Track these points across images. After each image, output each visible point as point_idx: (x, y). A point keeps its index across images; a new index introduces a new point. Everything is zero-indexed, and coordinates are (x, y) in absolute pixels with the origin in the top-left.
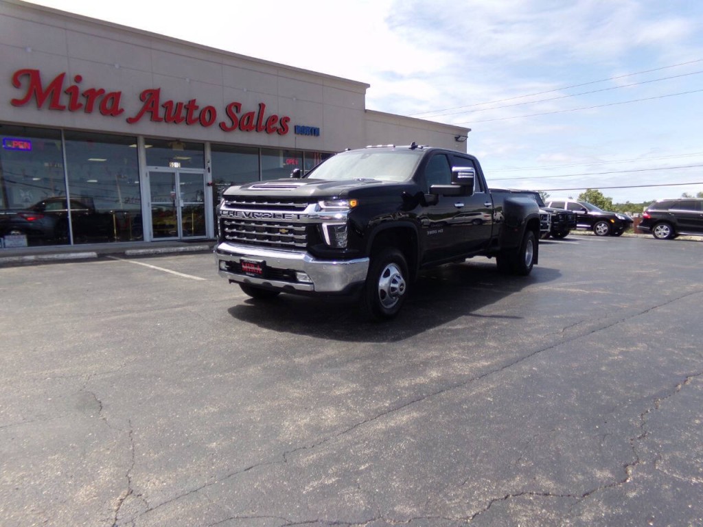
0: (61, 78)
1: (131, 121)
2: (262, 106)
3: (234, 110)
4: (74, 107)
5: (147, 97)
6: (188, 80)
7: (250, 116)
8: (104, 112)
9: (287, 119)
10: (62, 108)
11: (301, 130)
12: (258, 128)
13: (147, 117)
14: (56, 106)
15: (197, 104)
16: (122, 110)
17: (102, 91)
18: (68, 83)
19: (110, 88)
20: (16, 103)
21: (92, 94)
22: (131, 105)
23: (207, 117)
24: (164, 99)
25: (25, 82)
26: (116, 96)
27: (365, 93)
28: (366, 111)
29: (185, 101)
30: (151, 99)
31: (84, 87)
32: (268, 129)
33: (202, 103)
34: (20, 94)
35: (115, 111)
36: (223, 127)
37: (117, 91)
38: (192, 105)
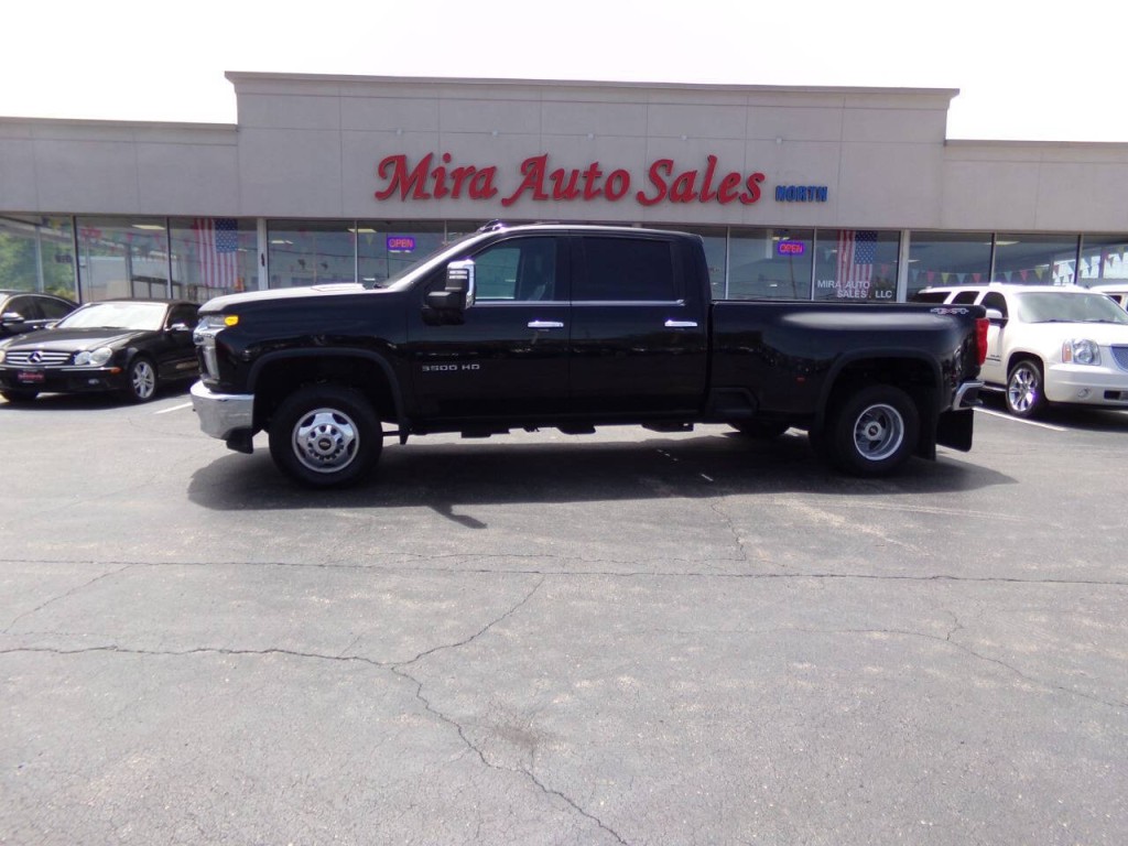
0: (429, 157)
1: (506, 202)
2: (712, 160)
3: (661, 173)
4: (440, 192)
5: (529, 169)
6: (591, 136)
7: (689, 177)
8: (475, 194)
9: (759, 177)
10: (426, 196)
11: (787, 194)
12: (705, 197)
13: (528, 194)
14: (421, 195)
15: (599, 169)
16: (495, 191)
17: (472, 169)
18: (436, 164)
19: (481, 163)
20: (381, 196)
21: (460, 174)
22: (508, 182)
23: (617, 187)
24: (552, 167)
25: (391, 171)
26: (490, 173)
27: (948, 106)
28: (946, 143)
29: (583, 166)
30: (534, 169)
31: (450, 168)
32: (723, 196)
33: (608, 166)
34: (384, 185)
35: (487, 192)
36: (641, 198)
37: (489, 166)
38: (593, 172)
